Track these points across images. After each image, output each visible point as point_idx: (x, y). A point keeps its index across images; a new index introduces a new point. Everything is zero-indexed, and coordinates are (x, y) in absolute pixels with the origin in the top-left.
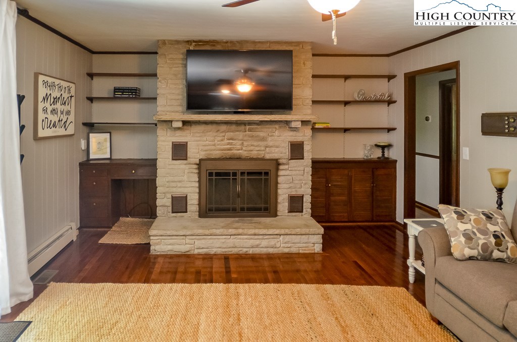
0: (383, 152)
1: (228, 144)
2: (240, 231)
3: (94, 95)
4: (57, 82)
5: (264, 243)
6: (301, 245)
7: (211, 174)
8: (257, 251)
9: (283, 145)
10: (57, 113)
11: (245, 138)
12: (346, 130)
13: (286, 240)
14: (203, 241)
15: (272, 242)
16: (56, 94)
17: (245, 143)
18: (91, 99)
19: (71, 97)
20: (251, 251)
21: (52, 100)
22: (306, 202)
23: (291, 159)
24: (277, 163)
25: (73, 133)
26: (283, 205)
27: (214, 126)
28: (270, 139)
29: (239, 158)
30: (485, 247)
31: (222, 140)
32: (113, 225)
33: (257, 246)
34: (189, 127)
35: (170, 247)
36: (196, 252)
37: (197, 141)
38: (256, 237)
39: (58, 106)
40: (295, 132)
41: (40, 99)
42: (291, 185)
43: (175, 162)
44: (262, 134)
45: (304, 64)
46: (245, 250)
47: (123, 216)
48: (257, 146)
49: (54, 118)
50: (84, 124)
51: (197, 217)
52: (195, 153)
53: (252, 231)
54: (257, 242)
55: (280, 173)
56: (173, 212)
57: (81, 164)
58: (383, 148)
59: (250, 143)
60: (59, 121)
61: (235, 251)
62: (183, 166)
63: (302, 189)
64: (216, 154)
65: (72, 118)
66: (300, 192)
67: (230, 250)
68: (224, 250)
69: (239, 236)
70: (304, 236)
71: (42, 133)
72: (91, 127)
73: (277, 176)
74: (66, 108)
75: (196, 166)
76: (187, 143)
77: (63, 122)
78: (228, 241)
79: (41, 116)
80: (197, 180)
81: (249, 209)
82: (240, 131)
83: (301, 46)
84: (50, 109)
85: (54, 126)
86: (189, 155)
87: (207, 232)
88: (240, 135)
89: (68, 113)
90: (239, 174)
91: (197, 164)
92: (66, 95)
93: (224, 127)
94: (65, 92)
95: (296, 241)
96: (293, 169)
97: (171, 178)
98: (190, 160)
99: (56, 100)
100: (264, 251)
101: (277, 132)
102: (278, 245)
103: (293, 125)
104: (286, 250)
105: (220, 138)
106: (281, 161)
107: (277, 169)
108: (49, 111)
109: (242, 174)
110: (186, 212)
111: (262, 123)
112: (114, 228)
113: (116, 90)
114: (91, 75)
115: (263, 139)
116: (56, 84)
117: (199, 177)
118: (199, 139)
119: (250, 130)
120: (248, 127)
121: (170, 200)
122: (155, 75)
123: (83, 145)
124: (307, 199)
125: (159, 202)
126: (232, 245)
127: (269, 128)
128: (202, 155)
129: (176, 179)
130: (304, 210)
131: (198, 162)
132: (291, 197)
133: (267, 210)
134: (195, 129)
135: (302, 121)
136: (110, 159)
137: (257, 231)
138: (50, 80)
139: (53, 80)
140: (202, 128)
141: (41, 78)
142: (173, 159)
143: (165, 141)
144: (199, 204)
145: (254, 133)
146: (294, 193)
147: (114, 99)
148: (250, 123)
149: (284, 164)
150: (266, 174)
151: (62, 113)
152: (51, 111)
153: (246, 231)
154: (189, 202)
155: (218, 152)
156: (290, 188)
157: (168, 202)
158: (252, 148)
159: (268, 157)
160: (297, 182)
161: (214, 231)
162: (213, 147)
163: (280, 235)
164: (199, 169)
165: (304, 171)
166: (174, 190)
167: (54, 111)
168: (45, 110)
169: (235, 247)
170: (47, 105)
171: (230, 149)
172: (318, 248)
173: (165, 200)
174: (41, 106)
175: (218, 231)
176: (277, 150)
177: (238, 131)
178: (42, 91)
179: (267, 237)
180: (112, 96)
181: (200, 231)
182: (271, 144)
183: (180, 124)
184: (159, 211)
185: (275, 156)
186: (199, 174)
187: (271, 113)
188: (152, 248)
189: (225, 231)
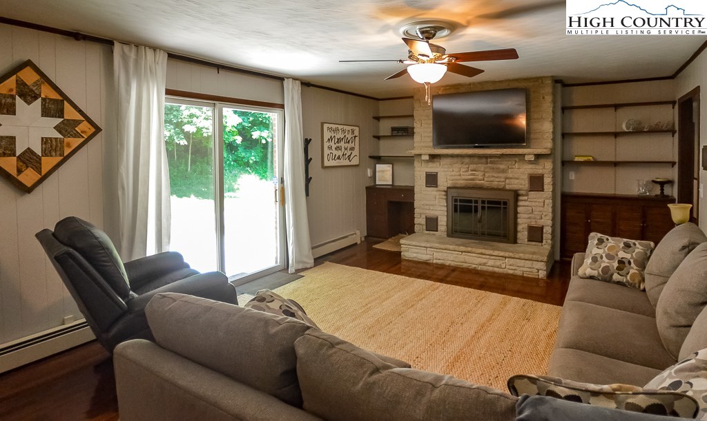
0: (662, 190)
1: (472, 175)
2: (469, 249)
3: (381, 134)
4: (340, 127)
5: (491, 263)
6: (526, 269)
7: (456, 201)
8: (484, 268)
9: (522, 177)
10: (341, 149)
11: (487, 170)
12: (616, 164)
13: (511, 263)
14: (440, 254)
15: (498, 263)
16: (340, 135)
17: (487, 175)
18: (378, 138)
19: (355, 137)
20: (479, 268)
21: (336, 140)
22: (546, 233)
23: (530, 191)
24: (516, 195)
25: (358, 163)
26: (523, 235)
27: (459, 159)
28: (510, 171)
29: (480, 188)
30: (606, 270)
31: (466, 171)
32: (390, 237)
33: (485, 264)
34: (439, 160)
35: (415, 255)
36: (435, 261)
37: (446, 172)
38: (484, 256)
39: (342, 144)
40: (534, 165)
41: (326, 139)
42: (530, 215)
43: (428, 189)
44: (502, 167)
45: (543, 98)
46: (474, 266)
47: (401, 233)
48: (497, 177)
49: (339, 153)
50: (370, 157)
51: (446, 236)
52: (444, 181)
53: (480, 251)
54: (485, 261)
55: (520, 203)
56: (427, 230)
57: (368, 188)
58: (662, 184)
59: (491, 174)
60: (343, 155)
61: (465, 265)
62: (436, 193)
63: (542, 221)
64: (461, 183)
65: (356, 152)
66: (540, 223)
67: (461, 264)
68: (456, 263)
69: (469, 254)
70: (528, 261)
71: (327, 163)
72: (378, 159)
73: (516, 206)
74: (350, 145)
75: (444, 193)
76: (437, 173)
77: (347, 156)
78: (460, 256)
79: (327, 152)
80: (446, 205)
81: (489, 234)
82: (482, 164)
83: (540, 81)
84: (334, 147)
85: (339, 158)
86: (439, 183)
87: (443, 246)
88: (482, 167)
89: (352, 149)
90: (480, 202)
91: (444, 191)
92: (349, 136)
93: (467, 160)
94: (348, 134)
95: (519, 265)
96: (533, 200)
97: (425, 202)
98: (440, 188)
99: (339, 140)
100: (491, 269)
101: (516, 165)
102: (503, 266)
103: (527, 158)
104: (511, 272)
105: (464, 170)
106: (520, 192)
107: (516, 200)
108: (333, 148)
109: (483, 202)
110: (437, 231)
111: (503, 156)
112: (390, 240)
113: (393, 129)
114: (378, 118)
115: (503, 171)
116: (340, 128)
117: (447, 203)
118: (446, 170)
119: (491, 163)
120: (489, 160)
121: (425, 220)
122: (412, 116)
123: (369, 173)
124: (548, 230)
125: (416, 221)
126: (463, 260)
127: (509, 161)
128: (450, 184)
129: (428, 203)
130: (544, 241)
131: (446, 189)
132: (530, 227)
133: (506, 236)
134: (444, 161)
135: (535, 155)
136: (392, 185)
137: (483, 251)
138: (334, 126)
139: (337, 126)
140: (448, 161)
141: (326, 126)
142: (426, 186)
143: (420, 171)
144: (447, 225)
145: (495, 166)
146: (533, 224)
147: (392, 137)
148: (491, 156)
149: (523, 195)
150: (505, 203)
151: (346, 149)
152: (336, 148)
153: (474, 250)
154: (439, 223)
155: (462, 182)
156: (529, 218)
157: (423, 222)
158: (492, 179)
159: (508, 187)
160: (536, 213)
161: (448, 246)
162: (459, 177)
163: (506, 258)
164: (447, 195)
165: (544, 203)
166: (428, 212)
167: (338, 148)
168: (330, 148)
169: (466, 263)
170: (332, 144)
171: (473, 180)
172: (542, 274)
173: (420, 220)
174: (326, 145)
175: (451, 247)
176: (516, 181)
177: (480, 164)
178: (327, 135)
179: (493, 257)
180: (390, 134)
181: (437, 245)
182: (510, 176)
183: (427, 158)
184: (417, 228)
185: (515, 187)
186: (447, 199)
187: (511, 147)
188: (402, 254)
189: (457, 248)
